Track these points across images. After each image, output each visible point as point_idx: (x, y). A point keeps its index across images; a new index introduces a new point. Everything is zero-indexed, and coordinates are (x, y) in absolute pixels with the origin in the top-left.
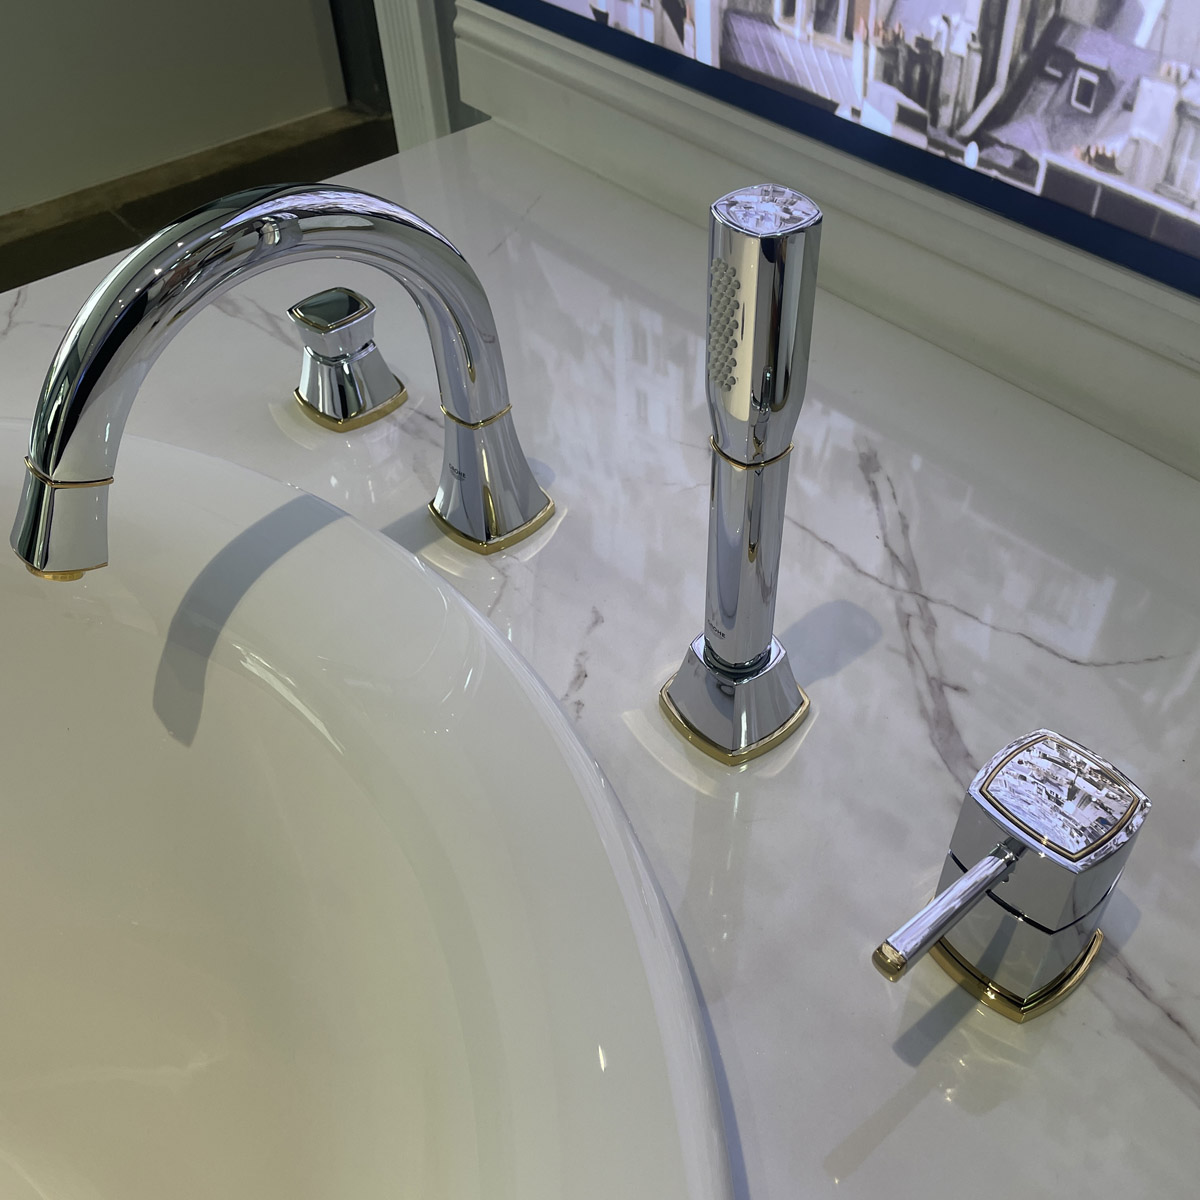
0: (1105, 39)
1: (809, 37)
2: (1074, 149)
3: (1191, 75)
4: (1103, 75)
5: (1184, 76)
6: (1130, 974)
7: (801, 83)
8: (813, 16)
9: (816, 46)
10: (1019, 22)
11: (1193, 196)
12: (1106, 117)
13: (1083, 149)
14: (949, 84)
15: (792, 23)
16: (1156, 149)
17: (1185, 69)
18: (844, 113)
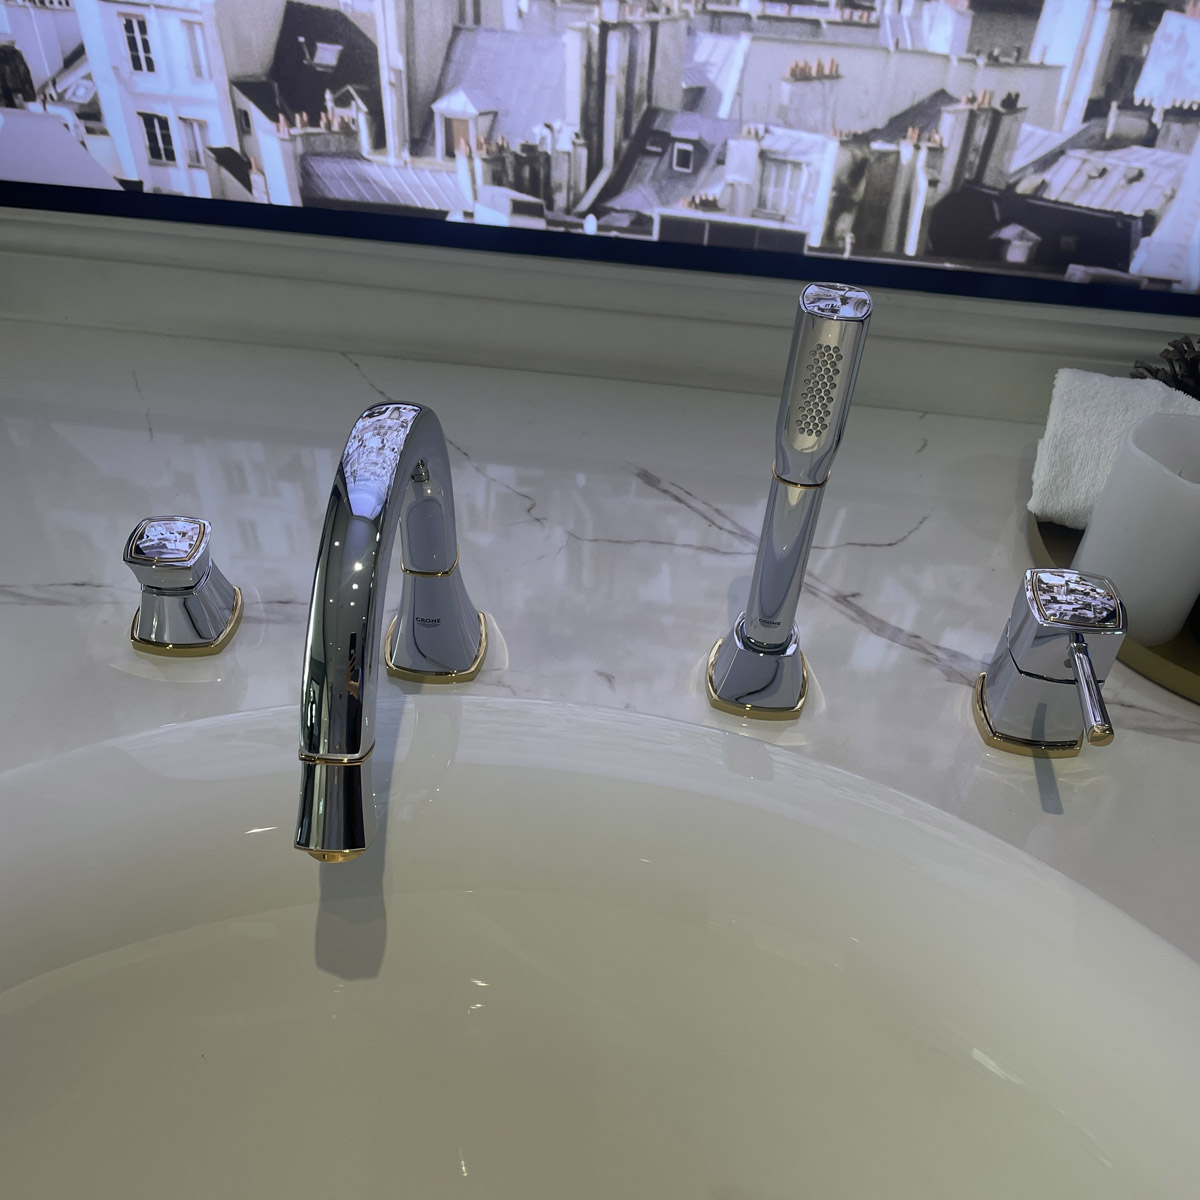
0: (694, 117)
1: (406, 163)
2: (682, 201)
3: (767, 131)
4: (697, 144)
5: (761, 132)
7: (402, 202)
8: (407, 145)
9: (413, 168)
10: (617, 117)
11: (782, 212)
12: (704, 174)
13: (689, 199)
14: (559, 174)
15: (385, 154)
16: (748, 187)
17: (761, 128)
18: (455, 217)
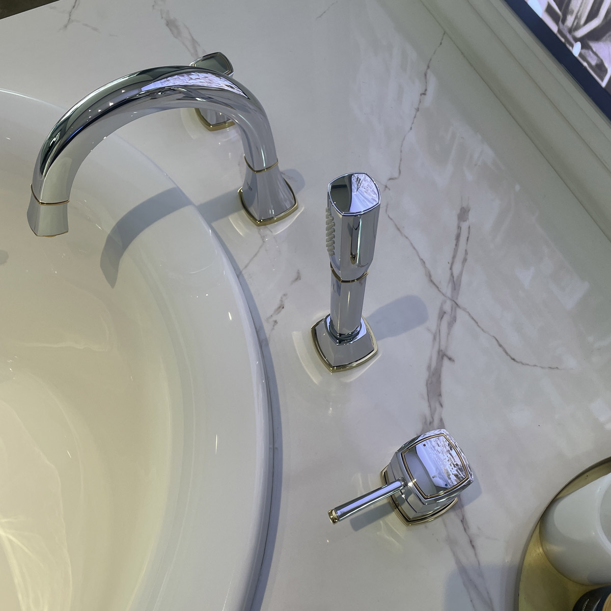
6: (463, 519)
14: (575, 4)
